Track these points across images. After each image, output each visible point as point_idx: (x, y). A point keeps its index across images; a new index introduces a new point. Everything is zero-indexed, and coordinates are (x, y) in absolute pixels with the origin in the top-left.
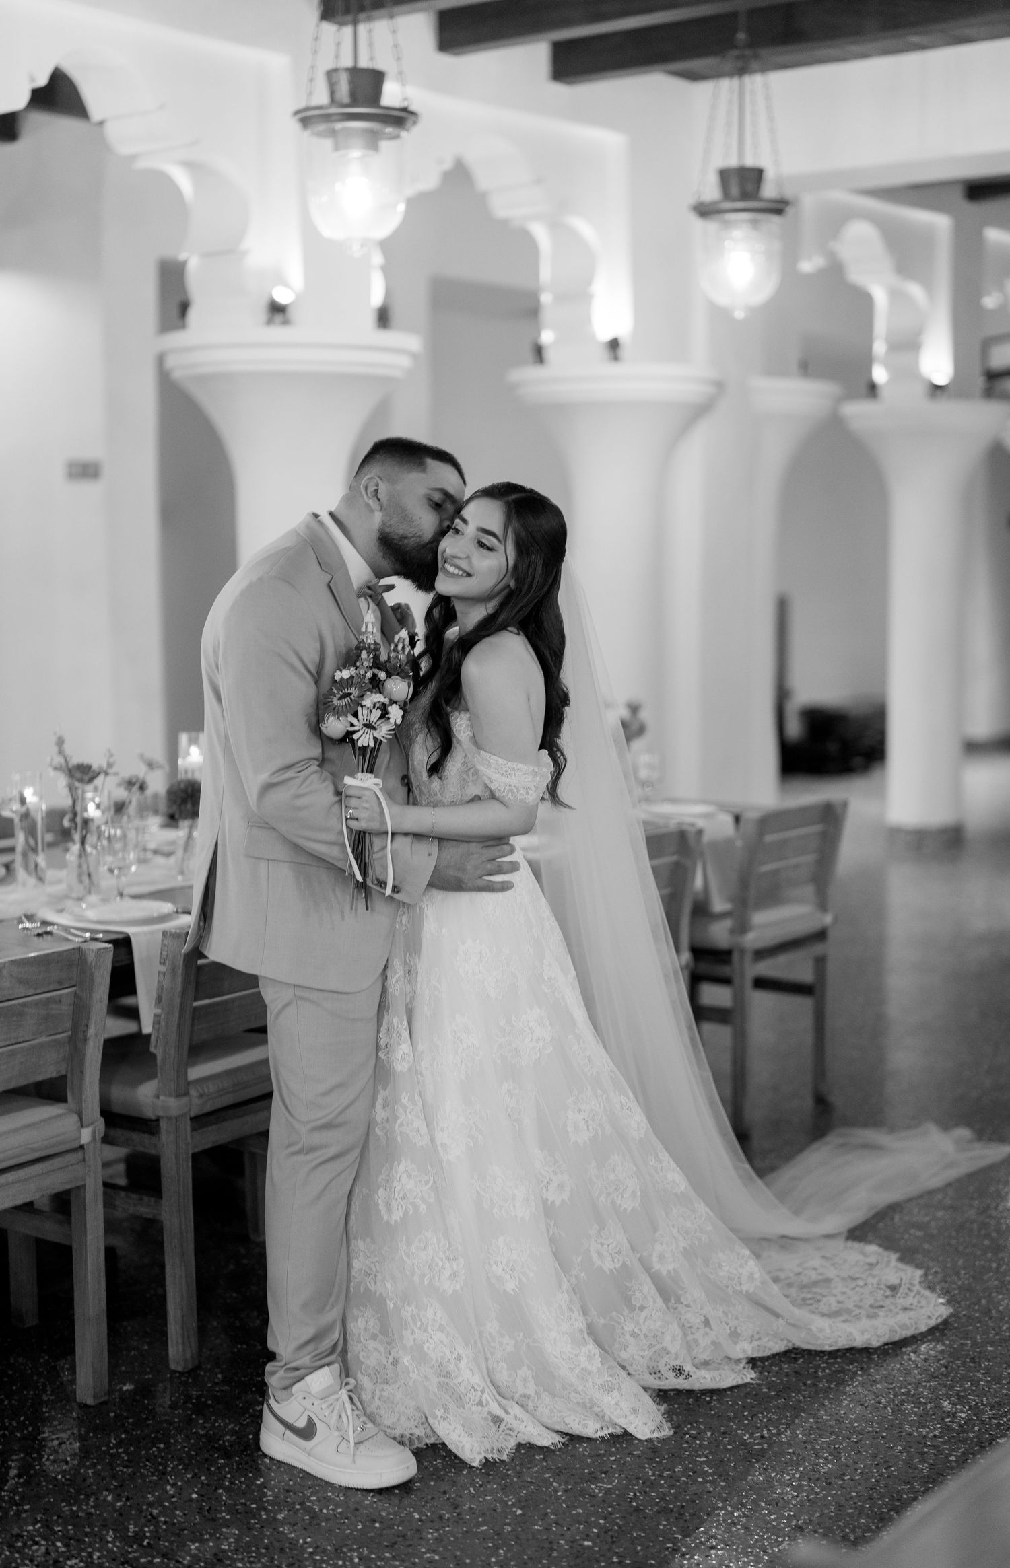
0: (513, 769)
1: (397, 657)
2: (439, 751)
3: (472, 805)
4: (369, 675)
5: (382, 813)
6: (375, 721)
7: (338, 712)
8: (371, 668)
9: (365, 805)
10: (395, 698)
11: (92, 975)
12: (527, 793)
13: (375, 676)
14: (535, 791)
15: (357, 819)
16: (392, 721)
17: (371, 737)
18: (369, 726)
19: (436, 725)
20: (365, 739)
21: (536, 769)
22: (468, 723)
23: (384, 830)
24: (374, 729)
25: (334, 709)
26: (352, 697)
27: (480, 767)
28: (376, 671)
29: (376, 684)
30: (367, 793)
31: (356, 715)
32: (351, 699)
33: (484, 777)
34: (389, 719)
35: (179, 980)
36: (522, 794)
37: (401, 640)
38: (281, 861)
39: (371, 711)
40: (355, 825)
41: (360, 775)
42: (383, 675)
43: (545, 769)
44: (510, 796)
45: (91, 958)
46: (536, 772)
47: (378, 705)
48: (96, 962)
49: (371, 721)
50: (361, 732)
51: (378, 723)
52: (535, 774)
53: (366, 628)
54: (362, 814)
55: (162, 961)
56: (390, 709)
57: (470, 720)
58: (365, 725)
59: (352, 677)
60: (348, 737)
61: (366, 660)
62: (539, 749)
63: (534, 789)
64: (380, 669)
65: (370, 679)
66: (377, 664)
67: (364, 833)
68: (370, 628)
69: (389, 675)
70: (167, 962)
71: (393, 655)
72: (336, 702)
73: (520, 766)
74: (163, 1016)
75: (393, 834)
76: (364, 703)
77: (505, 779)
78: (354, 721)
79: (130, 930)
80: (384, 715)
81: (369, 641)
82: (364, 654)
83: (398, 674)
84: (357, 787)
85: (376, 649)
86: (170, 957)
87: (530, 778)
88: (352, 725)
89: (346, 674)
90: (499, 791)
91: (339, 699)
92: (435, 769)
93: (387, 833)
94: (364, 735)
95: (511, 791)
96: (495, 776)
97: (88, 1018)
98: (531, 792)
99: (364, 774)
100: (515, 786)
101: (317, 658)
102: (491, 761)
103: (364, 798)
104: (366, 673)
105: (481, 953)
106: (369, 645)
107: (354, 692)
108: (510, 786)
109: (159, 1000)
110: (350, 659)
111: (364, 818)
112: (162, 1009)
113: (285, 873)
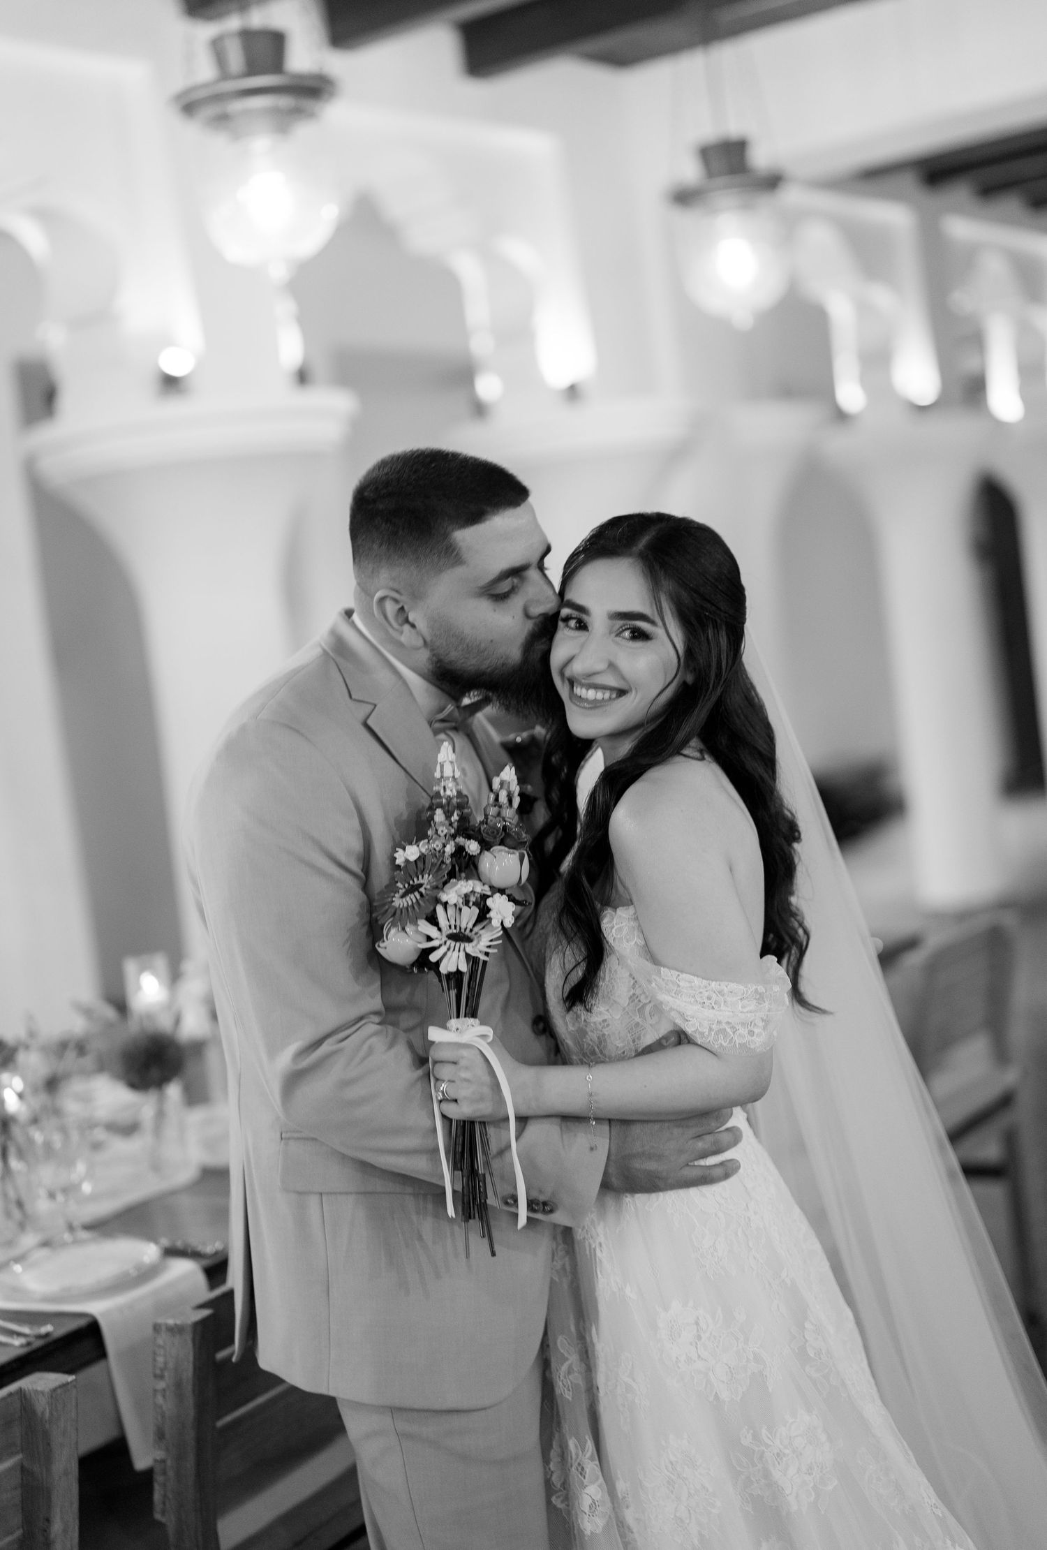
0: (721, 993)
1: (499, 814)
2: (583, 965)
3: (652, 1057)
4: (450, 849)
5: (496, 1086)
6: (470, 926)
7: (403, 918)
8: (454, 837)
9: (464, 1075)
10: (498, 883)
11: (46, 1435)
12: (751, 1033)
13: (460, 850)
14: (765, 1028)
15: (456, 1101)
16: (496, 923)
17: (462, 955)
18: (459, 937)
19: (576, 920)
20: (452, 960)
21: (761, 989)
22: (632, 923)
23: (501, 1115)
24: (469, 940)
25: (394, 914)
26: (422, 890)
27: (662, 997)
28: (461, 840)
29: (465, 865)
30: (465, 1053)
31: (433, 920)
32: (421, 895)
33: (673, 1014)
34: (490, 919)
35: (190, 1401)
36: (741, 1036)
37: (506, 786)
38: (341, 1193)
39: (460, 910)
40: (455, 1112)
41: (453, 1023)
42: (473, 847)
43: (776, 988)
44: (721, 1040)
45: (41, 1406)
46: (761, 995)
47: (473, 899)
48: (51, 1413)
49: (463, 926)
50: (443, 949)
51: (476, 929)
52: (760, 998)
53: (442, 772)
54: (463, 1092)
55: (158, 1372)
56: (489, 902)
57: (636, 919)
58: (451, 937)
59: (422, 858)
60: (423, 960)
61: (442, 824)
62: (762, 955)
63: (761, 1024)
64: (469, 837)
65: (452, 855)
66: (465, 829)
67: (472, 1123)
68: (448, 772)
69: (486, 846)
70: (166, 1374)
71: (492, 811)
72: (398, 902)
73: (733, 986)
74: (169, 1463)
75: (523, 1120)
76: (444, 898)
77: (708, 1013)
78: (432, 931)
79: (96, 1308)
80: (484, 915)
81: (448, 793)
82: (439, 816)
83: (502, 843)
84: (449, 1044)
85: (461, 803)
86: (171, 1365)
87: (752, 1006)
88: (429, 939)
89: (412, 853)
90: (703, 1034)
91: (403, 896)
92: (579, 994)
93: (507, 1119)
94: (449, 953)
95: (723, 1031)
96: (691, 1009)
97: (49, 1507)
98: (756, 1031)
99: (462, 1019)
100: (728, 1023)
101: (357, 845)
102: (680, 984)
103: (463, 1063)
104: (444, 846)
105: (697, 1324)
106: (449, 799)
107: (426, 880)
108: (719, 1022)
109: (160, 1435)
110: (418, 827)
111: (465, 1098)
112: (167, 1450)
113: (350, 1211)
